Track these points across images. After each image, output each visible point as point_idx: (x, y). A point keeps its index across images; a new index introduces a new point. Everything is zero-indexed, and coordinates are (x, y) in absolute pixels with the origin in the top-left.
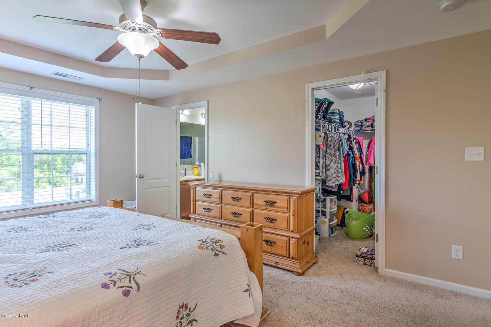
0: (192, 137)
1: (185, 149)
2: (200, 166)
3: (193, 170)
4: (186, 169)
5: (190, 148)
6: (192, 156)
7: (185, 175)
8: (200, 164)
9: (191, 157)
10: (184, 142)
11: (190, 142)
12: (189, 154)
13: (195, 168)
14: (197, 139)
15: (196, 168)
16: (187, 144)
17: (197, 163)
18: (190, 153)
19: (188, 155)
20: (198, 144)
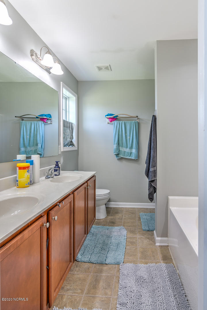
2: (32, 163)
3: (15, 172)
13: (20, 168)
15: (24, 168)
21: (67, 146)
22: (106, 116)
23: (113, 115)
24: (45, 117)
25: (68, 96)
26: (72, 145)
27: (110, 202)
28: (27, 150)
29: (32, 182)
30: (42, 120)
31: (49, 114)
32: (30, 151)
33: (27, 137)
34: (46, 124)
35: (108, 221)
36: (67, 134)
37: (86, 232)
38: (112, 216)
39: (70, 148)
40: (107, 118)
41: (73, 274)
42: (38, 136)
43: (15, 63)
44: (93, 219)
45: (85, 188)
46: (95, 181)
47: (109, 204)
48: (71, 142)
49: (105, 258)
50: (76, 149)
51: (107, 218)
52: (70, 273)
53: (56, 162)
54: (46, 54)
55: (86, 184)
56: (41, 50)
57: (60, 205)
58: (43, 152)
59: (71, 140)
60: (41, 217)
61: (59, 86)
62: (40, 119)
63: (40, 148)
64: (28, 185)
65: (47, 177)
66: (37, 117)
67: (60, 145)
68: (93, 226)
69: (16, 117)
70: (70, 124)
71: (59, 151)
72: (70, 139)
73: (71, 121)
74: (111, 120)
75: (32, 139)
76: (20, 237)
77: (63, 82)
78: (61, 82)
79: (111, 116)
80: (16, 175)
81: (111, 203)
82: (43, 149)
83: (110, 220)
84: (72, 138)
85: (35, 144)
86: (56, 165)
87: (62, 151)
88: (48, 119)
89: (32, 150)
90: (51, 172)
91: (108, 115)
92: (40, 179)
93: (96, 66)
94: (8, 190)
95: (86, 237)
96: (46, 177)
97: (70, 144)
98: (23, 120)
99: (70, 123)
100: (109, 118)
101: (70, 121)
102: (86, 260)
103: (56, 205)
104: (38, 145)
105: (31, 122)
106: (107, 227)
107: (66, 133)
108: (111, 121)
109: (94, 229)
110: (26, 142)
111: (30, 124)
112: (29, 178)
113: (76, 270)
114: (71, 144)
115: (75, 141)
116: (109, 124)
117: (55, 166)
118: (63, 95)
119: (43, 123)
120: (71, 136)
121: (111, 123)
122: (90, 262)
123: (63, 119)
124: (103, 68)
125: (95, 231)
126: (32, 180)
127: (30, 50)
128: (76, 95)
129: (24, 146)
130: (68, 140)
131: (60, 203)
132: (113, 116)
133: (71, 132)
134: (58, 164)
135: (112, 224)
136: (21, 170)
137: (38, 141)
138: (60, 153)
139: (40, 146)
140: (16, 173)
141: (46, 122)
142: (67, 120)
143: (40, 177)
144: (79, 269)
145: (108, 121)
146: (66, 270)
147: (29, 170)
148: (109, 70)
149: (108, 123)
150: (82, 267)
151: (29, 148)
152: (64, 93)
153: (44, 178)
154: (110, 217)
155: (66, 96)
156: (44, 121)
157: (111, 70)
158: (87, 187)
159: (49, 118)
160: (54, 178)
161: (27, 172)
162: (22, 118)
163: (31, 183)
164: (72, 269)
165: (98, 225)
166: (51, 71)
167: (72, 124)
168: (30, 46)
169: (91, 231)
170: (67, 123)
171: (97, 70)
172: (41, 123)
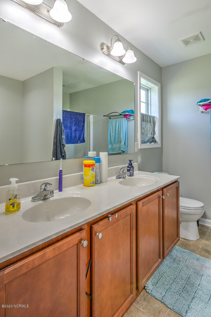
0: (85, 114)
1: (76, 130)
2: (98, 161)
4: (61, 172)
5: (82, 129)
6: (86, 141)
7: (60, 190)
8: (98, 155)
9: (83, 141)
10: (74, 119)
11: (82, 120)
12: (82, 138)
13: (86, 166)
14: (91, 117)
15: (88, 166)
16: (79, 123)
17: (91, 154)
18: (82, 136)
19: (79, 138)
20: (94, 123)
21: (148, 143)
22: (198, 103)
23: (208, 100)
24: (127, 113)
25: (149, 87)
26: (154, 142)
27: (206, 218)
28: (113, 147)
29: (99, 181)
30: (126, 116)
31: (131, 110)
32: (116, 148)
33: (113, 135)
34: (130, 121)
35: (201, 247)
36: (148, 130)
37: (162, 254)
38: (207, 239)
39: (153, 145)
40: (199, 105)
41: (138, 309)
42: (122, 133)
43: (83, 59)
44: (175, 239)
45: (159, 197)
46: (178, 188)
47: (204, 221)
48: (153, 138)
49: (186, 307)
50: (160, 146)
51: (199, 241)
52: (135, 306)
53: (129, 160)
54: (116, 42)
55: (161, 192)
56: (111, 40)
57: (110, 219)
58: (126, 149)
59: (152, 136)
60: (80, 230)
61: (135, 76)
62: (123, 116)
63: (123, 145)
64: (92, 185)
65: (119, 177)
66: (120, 114)
67: (137, 141)
68: (177, 247)
69: (104, 116)
70: (152, 118)
71: (136, 148)
72: (152, 134)
73: (153, 115)
74: (205, 107)
75: (117, 136)
76: (39, 255)
77: (141, 71)
78: (139, 72)
79: (206, 103)
80: (82, 173)
81: (207, 220)
82: (126, 146)
83: (203, 245)
84: (154, 133)
85: (119, 141)
86: (129, 163)
87: (139, 148)
88: (130, 115)
89: (117, 147)
90: (123, 172)
91: (201, 102)
92: (109, 179)
93: (180, 41)
94: (75, 187)
95: (161, 263)
96: (116, 177)
97: (151, 140)
98: (110, 118)
99: (150, 117)
100: (203, 105)
101: (151, 115)
102: (158, 296)
103: (105, 217)
104: (122, 142)
105: (116, 119)
106: (198, 256)
107: (146, 129)
108: (206, 109)
109: (177, 251)
110: (113, 139)
111: (115, 121)
112: (93, 177)
113: (142, 305)
114: (153, 140)
115: (157, 137)
116: (203, 114)
117: (128, 165)
118: (141, 85)
119: (126, 120)
120: (153, 132)
121: (206, 111)
122: (163, 302)
123: (142, 112)
124: (192, 40)
125: (178, 255)
126: (98, 179)
127: (101, 43)
128: (159, 84)
129: (111, 143)
130: (148, 136)
131: (112, 214)
132: (208, 102)
133: (153, 127)
134: (132, 164)
135: (207, 254)
136: (87, 168)
137: (121, 138)
138: (136, 150)
139: (123, 143)
140: (82, 170)
141: (129, 119)
142: (148, 114)
143: (109, 176)
144: (147, 306)
145: (201, 109)
146: (123, 304)
147: (93, 168)
148: (199, 39)
149: (202, 112)
150: (150, 305)
151: (114, 145)
152: (141, 83)
153: (114, 178)
154: (204, 242)
155: (146, 87)
156: (127, 118)
157: (204, 39)
158: (162, 197)
159: (132, 113)
160: (125, 179)
161: (91, 170)
162: (110, 117)
163: (97, 182)
164: (138, 301)
165: (185, 249)
166: (124, 60)
167: (154, 117)
168: (100, 39)
169: (173, 255)
170: (147, 117)
171: (182, 45)
172: (124, 119)
